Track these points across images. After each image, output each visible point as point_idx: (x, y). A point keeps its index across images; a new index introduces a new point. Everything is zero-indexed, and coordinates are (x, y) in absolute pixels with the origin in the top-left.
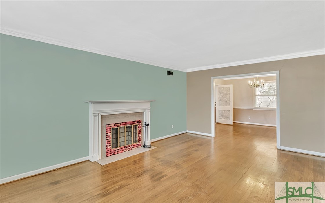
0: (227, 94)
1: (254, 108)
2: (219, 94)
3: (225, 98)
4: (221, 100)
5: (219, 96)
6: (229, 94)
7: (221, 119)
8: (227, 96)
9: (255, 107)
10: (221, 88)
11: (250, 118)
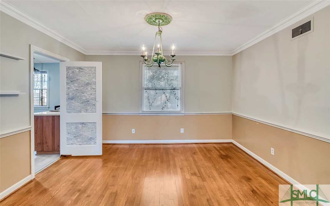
0: (88, 84)
1: (141, 112)
2: (67, 83)
3: (85, 94)
4: (72, 99)
5: (69, 88)
6: (95, 83)
7: (72, 144)
8: (89, 89)
9: (143, 111)
10: (74, 68)
11: (134, 132)
